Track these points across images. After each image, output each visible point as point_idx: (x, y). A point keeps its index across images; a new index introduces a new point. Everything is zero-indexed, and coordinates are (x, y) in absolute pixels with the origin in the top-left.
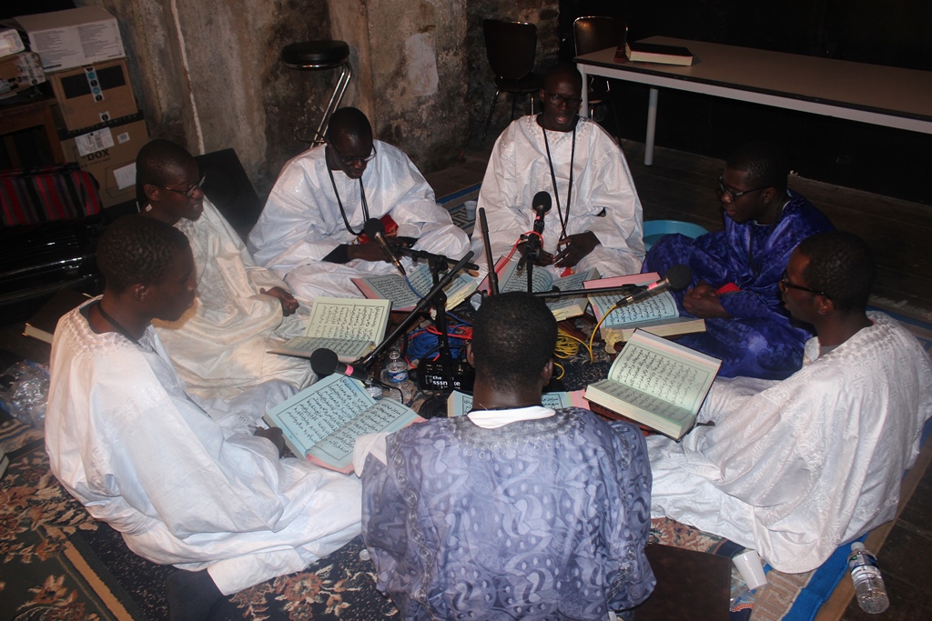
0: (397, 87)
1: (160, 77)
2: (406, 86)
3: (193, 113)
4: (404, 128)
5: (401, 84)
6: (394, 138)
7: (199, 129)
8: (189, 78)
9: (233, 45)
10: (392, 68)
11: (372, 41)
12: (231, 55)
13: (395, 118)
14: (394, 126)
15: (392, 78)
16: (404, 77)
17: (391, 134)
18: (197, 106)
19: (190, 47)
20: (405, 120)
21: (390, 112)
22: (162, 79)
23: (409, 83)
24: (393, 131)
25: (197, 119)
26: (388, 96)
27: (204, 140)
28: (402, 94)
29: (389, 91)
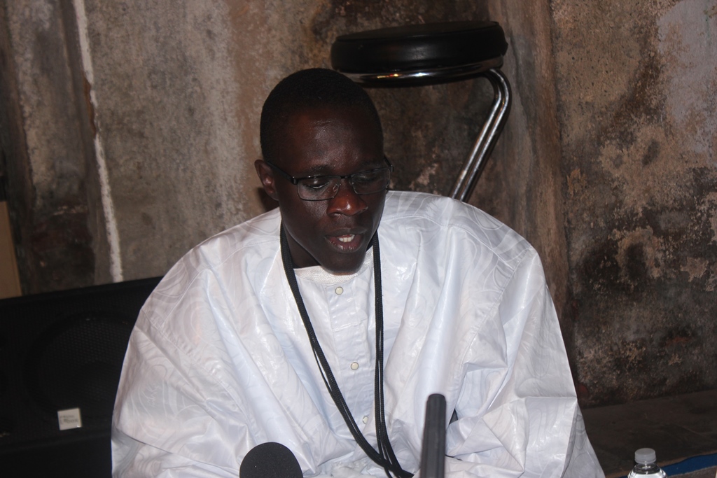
0: (633, 140)
1: (34, 99)
2: (660, 137)
3: (98, 186)
4: (654, 252)
5: (645, 132)
6: (624, 278)
7: (112, 226)
8: (94, 100)
9: (217, 29)
10: (618, 88)
11: (558, 15)
12: (211, 52)
13: (628, 223)
14: (625, 244)
15: (618, 115)
16: (654, 113)
17: (615, 268)
18: (109, 169)
19: (101, 25)
20: (657, 232)
21: (610, 208)
22: (40, 104)
23: (669, 131)
24: (620, 258)
25: (107, 202)
26: (605, 163)
27: (123, 255)
28: (647, 160)
29: (610, 150)
